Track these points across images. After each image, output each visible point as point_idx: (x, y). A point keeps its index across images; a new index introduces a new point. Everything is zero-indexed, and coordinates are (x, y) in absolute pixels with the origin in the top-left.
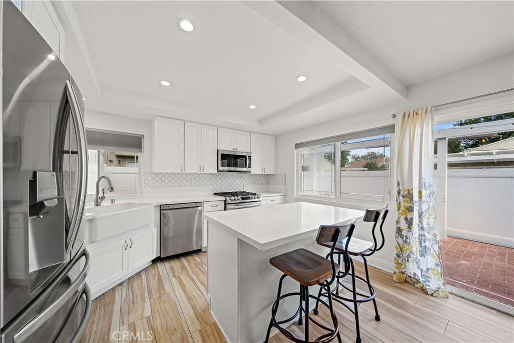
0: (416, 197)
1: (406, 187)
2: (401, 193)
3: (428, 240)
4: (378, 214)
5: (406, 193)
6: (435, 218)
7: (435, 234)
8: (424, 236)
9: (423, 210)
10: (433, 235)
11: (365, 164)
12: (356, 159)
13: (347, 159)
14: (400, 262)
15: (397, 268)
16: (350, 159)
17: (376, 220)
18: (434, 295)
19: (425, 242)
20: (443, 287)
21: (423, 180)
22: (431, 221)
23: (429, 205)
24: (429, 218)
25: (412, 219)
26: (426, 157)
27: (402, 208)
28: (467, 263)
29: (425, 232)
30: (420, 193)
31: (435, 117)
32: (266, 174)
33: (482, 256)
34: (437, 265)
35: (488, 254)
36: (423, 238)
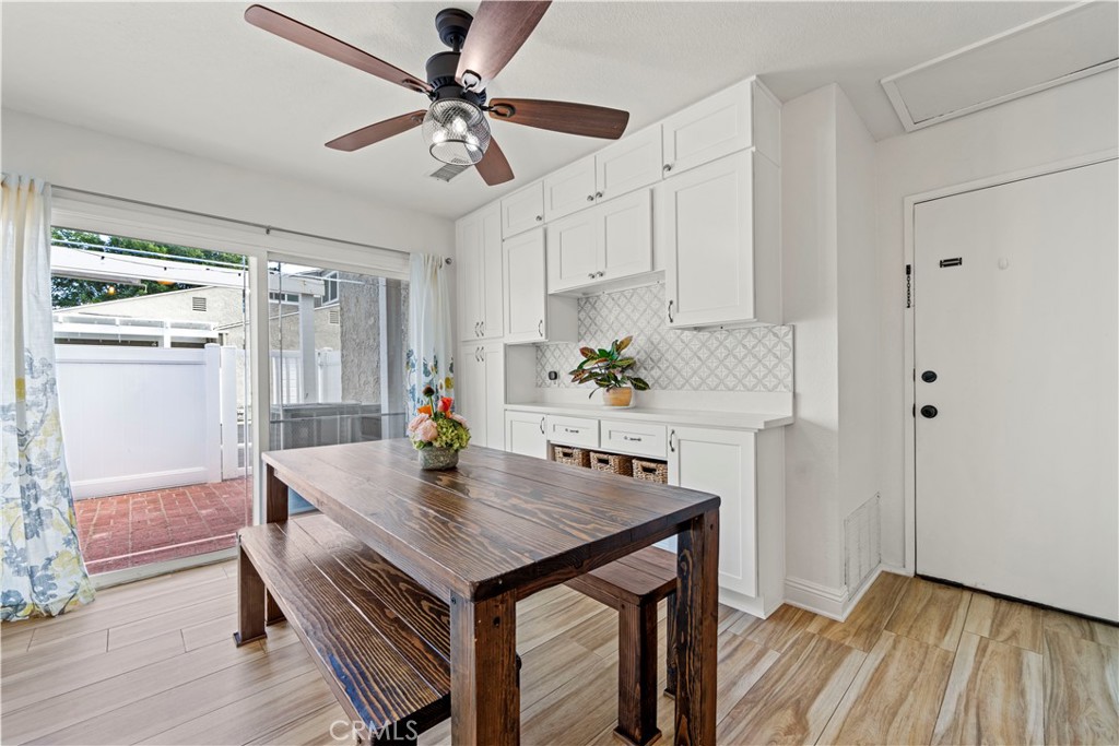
3: (45, 493)
7: (61, 473)
8: (35, 486)
9: (30, 425)
10: (56, 479)
18: (67, 609)
19: (36, 499)
20: (83, 582)
21: (26, 354)
23: (44, 412)
24: (46, 441)
26: (32, 299)
28: (104, 535)
29: (35, 478)
30: (20, 384)
31: (54, 211)
33: (125, 515)
34: (68, 542)
35: (134, 509)
36: (33, 491)
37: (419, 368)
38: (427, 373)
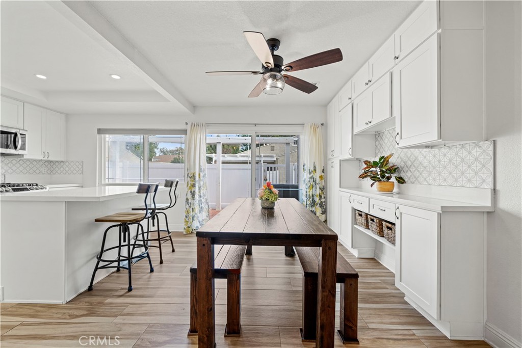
0: (197, 178)
1: (192, 172)
2: (189, 175)
3: (203, 203)
4: (172, 183)
5: (192, 175)
6: (206, 189)
8: (201, 201)
9: (201, 185)
10: (205, 200)
11: (172, 159)
12: (164, 152)
13: (155, 153)
14: (187, 220)
15: (186, 225)
16: (158, 153)
17: (171, 186)
19: (201, 204)
21: (201, 167)
22: (205, 191)
23: (203, 182)
25: (194, 191)
27: (189, 185)
29: (202, 199)
30: (199, 175)
31: (207, 130)
32: (49, 161)
34: (207, 217)
37: (307, 171)
38: (310, 173)
